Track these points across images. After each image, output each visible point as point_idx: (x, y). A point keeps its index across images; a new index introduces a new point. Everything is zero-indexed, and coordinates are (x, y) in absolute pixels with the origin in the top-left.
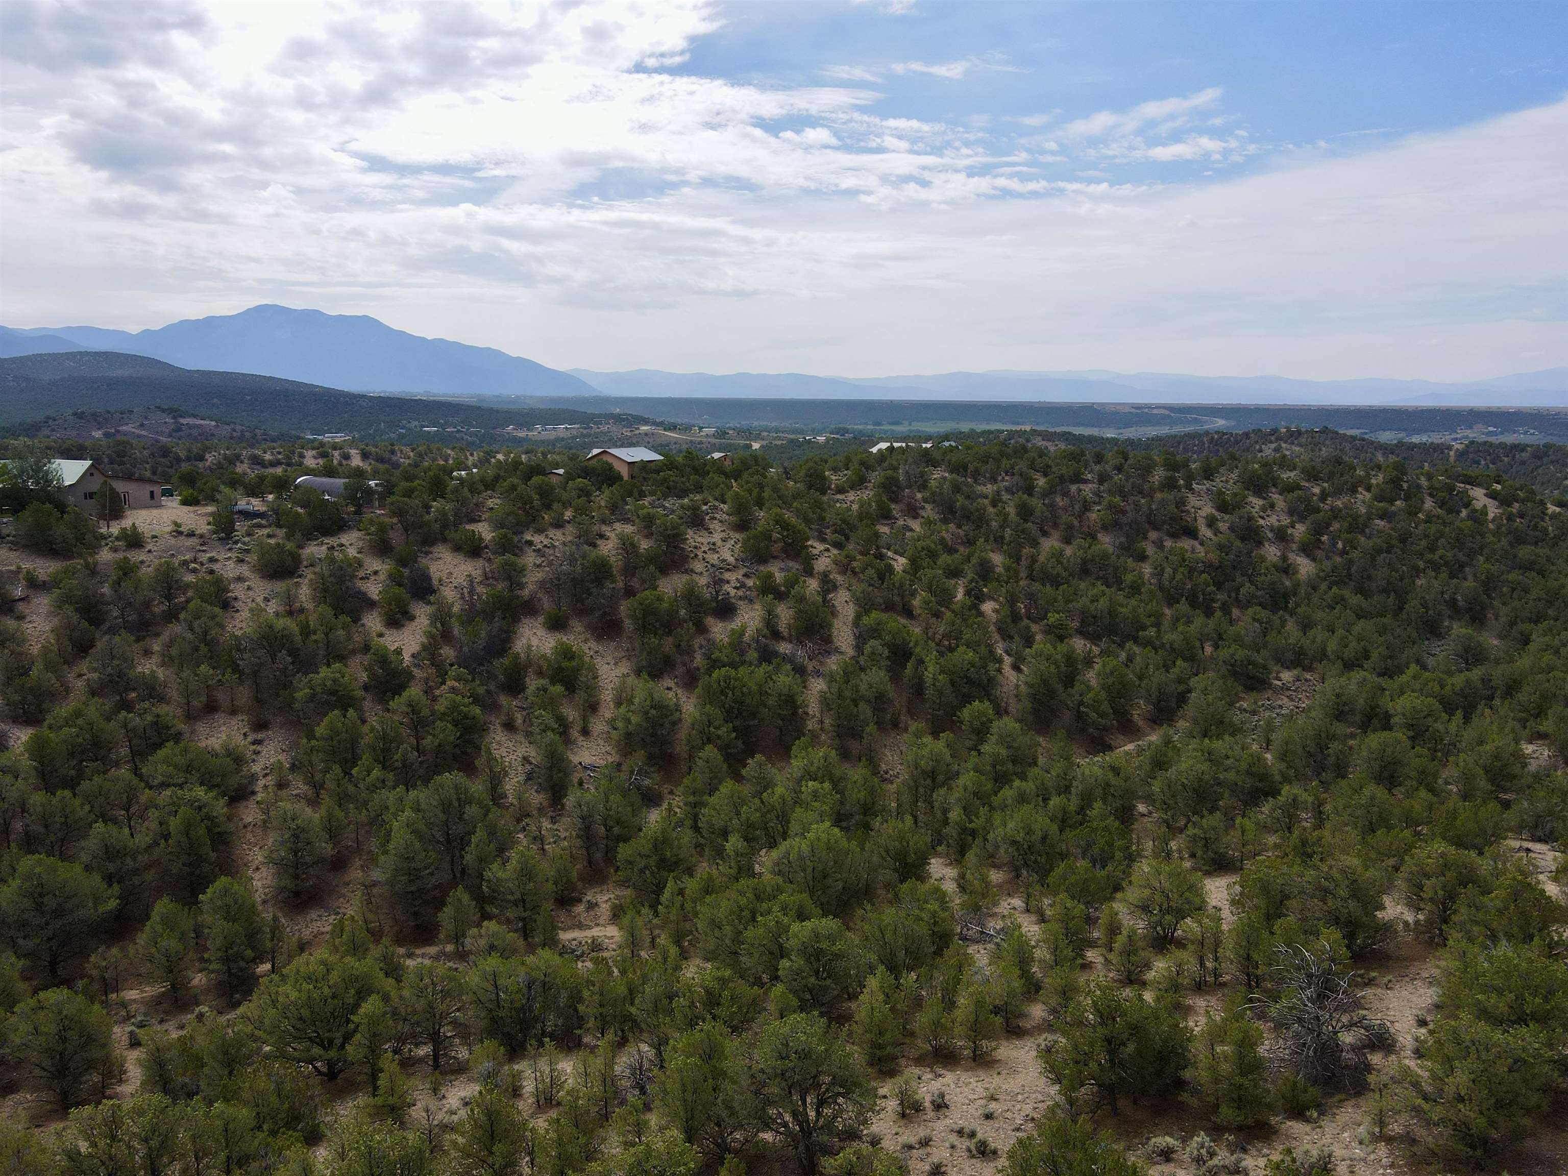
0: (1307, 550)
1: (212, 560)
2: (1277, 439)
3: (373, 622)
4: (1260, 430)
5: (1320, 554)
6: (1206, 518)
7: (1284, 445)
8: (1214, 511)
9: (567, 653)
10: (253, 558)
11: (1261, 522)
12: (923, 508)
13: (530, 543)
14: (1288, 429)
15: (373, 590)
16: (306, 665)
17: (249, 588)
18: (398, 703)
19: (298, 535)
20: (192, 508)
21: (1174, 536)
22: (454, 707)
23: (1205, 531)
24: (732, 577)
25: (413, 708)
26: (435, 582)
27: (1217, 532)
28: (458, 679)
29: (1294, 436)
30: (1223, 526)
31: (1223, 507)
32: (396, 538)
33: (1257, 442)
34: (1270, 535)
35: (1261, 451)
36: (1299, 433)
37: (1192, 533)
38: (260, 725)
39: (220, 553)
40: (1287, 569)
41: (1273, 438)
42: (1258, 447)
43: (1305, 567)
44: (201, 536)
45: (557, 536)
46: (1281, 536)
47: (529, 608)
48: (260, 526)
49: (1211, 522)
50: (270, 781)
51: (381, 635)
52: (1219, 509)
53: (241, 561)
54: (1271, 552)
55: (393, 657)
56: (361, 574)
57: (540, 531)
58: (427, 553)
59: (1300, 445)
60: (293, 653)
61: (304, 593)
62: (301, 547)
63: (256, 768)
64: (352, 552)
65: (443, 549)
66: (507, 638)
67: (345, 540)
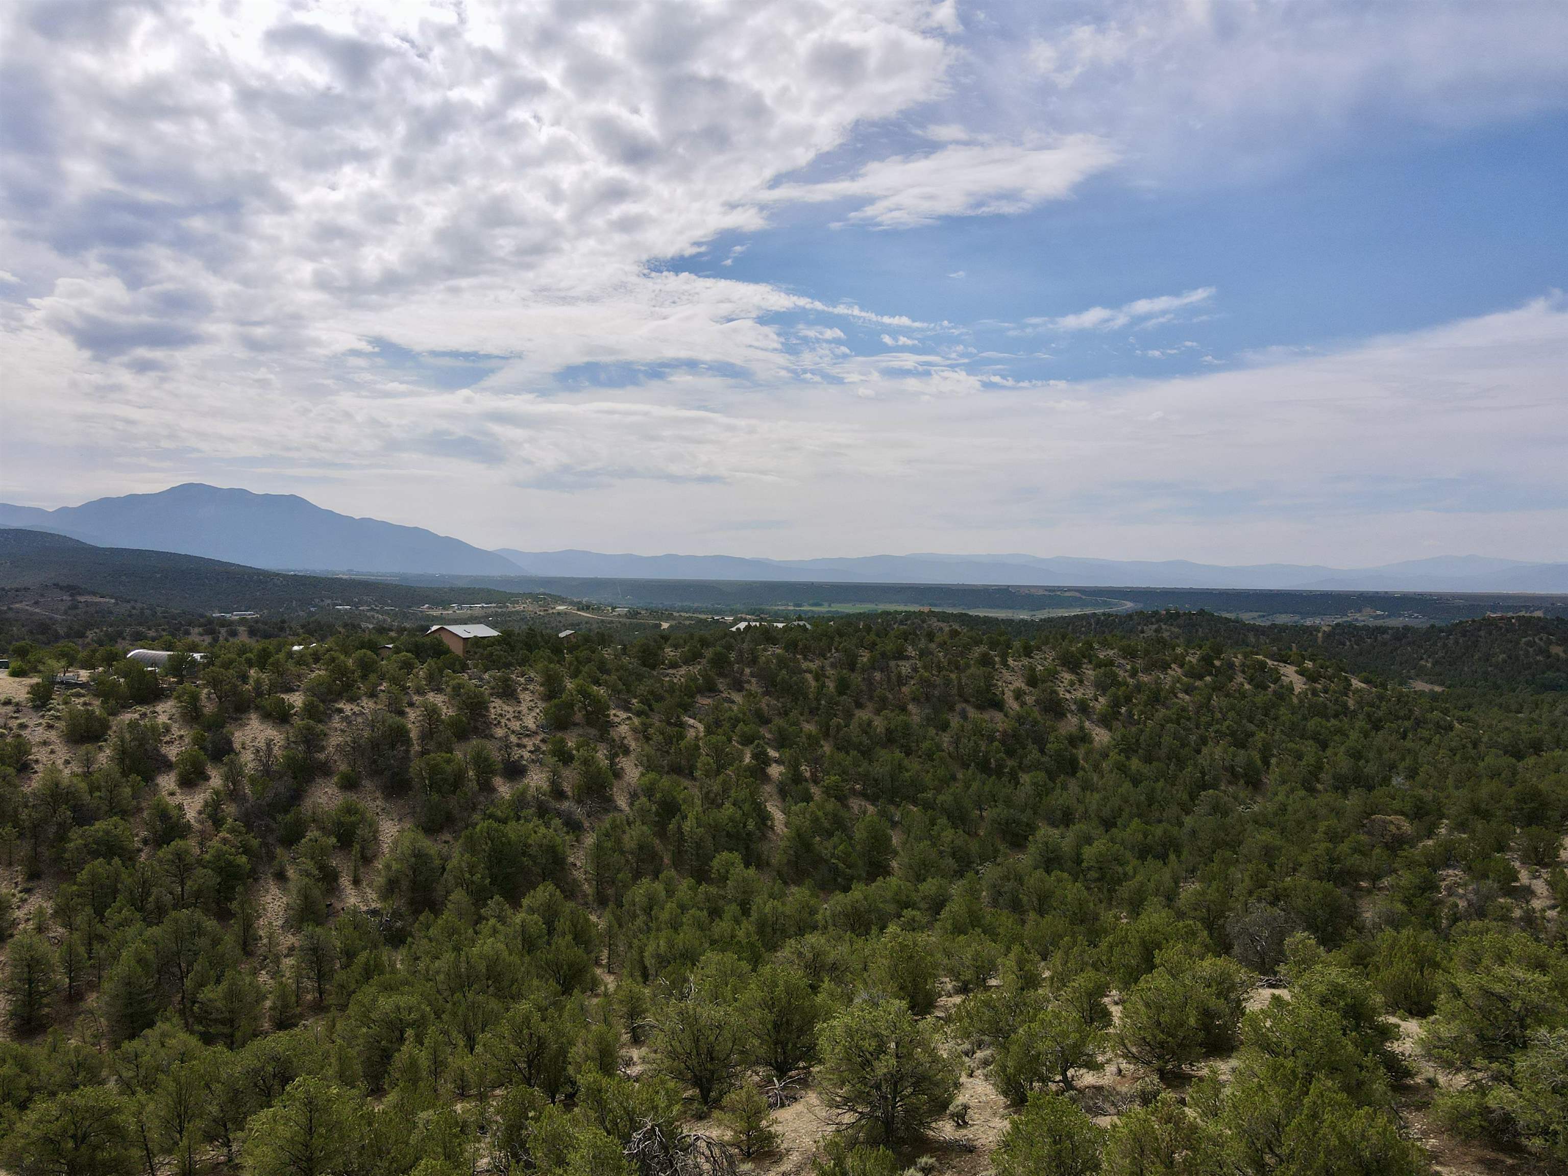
0: (1105, 721)
1: (23, 726)
2: (1158, 621)
3: (167, 782)
4: (1142, 612)
5: (1116, 724)
6: (1014, 691)
7: (1164, 627)
8: (1023, 685)
9: (349, 810)
10: (61, 725)
11: (1068, 696)
12: (749, 682)
13: (340, 711)
14: (1168, 611)
15: (172, 752)
16: (84, 819)
17: (52, 752)
18: (165, 852)
19: (112, 702)
20: (18, 679)
21: (980, 708)
22: (219, 856)
23: (1013, 705)
24: (529, 743)
25: (179, 856)
26: (237, 746)
27: (1022, 704)
28: (232, 831)
29: (1173, 617)
30: (1030, 700)
31: (1032, 681)
32: (209, 708)
33: (1139, 624)
34: (1073, 707)
35: (1142, 632)
36: (1178, 615)
37: (998, 705)
38: (34, 875)
39: (31, 719)
40: (1084, 738)
41: (1154, 620)
42: (1140, 628)
43: (1101, 736)
44: (17, 704)
45: (368, 705)
46: (1084, 708)
47: (325, 770)
48: (79, 695)
49: (1018, 695)
50: (31, 926)
51: (172, 794)
52: (1028, 684)
53: (50, 727)
54: (1072, 722)
55: (174, 813)
56: (167, 738)
57: (352, 700)
58: (236, 720)
59: (1179, 627)
60: (75, 809)
61: (104, 757)
62: (114, 714)
63: (19, 914)
64: (163, 719)
65: (253, 716)
66: (296, 796)
67: (160, 708)
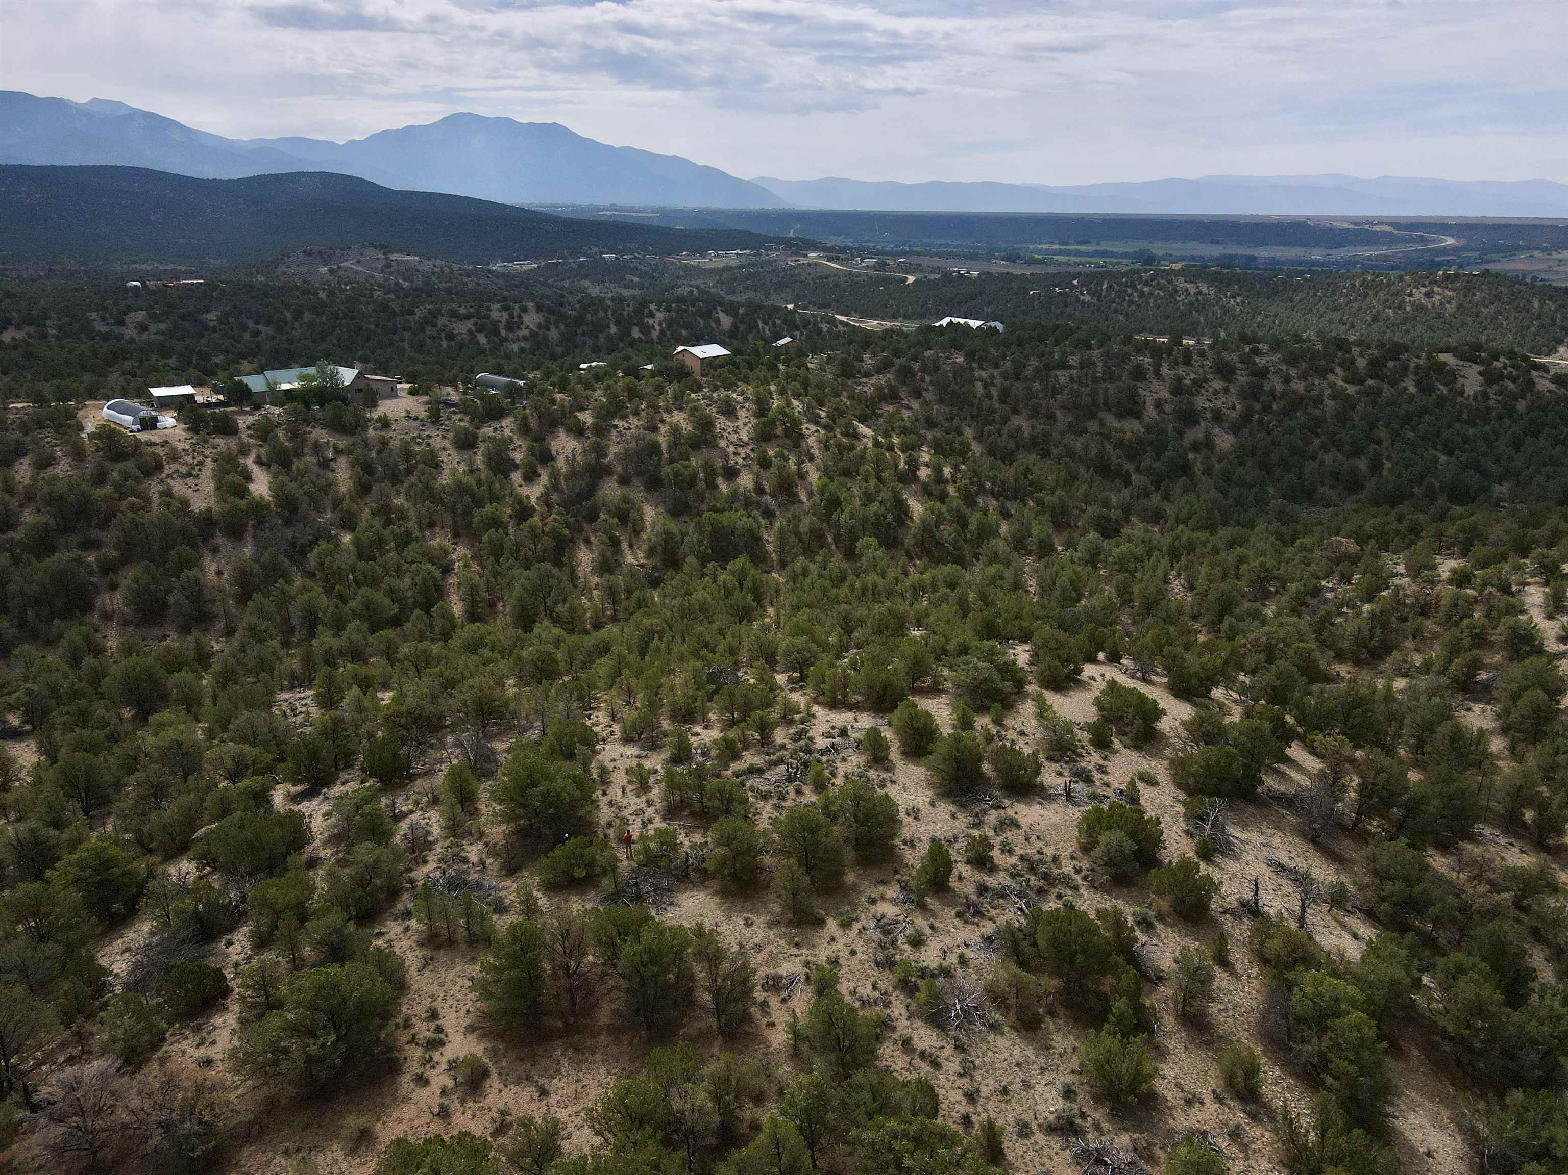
1: (429, 437)
3: (516, 477)
5: (1243, 430)
6: (1157, 400)
7: (1436, 289)
8: (1167, 394)
9: (625, 500)
10: (450, 435)
11: (1207, 405)
13: (616, 427)
15: (518, 457)
16: (478, 503)
17: (449, 455)
18: (525, 526)
19: (476, 420)
20: (415, 398)
22: (554, 530)
24: (742, 452)
25: (532, 529)
26: (554, 453)
27: (1160, 412)
28: (559, 513)
30: (1169, 408)
31: (1178, 390)
32: (533, 424)
34: (1208, 416)
37: (1137, 413)
38: (456, 535)
39: (432, 431)
44: (422, 420)
45: (634, 421)
46: (1218, 416)
47: (608, 471)
48: (455, 413)
51: (520, 486)
52: (1172, 394)
53: (444, 437)
54: (1202, 429)
55: (525, 499)
56: (512, 447)
57: (624, 417)
58: (551, 433)
59: (1454, 289)
60: (473, 495)
61: (479, 460)
62: (478, 428)
63: (454, 557)
64: (507, 432)
65: (561, 430)
66: (592, 490)
67: (504, 424)
